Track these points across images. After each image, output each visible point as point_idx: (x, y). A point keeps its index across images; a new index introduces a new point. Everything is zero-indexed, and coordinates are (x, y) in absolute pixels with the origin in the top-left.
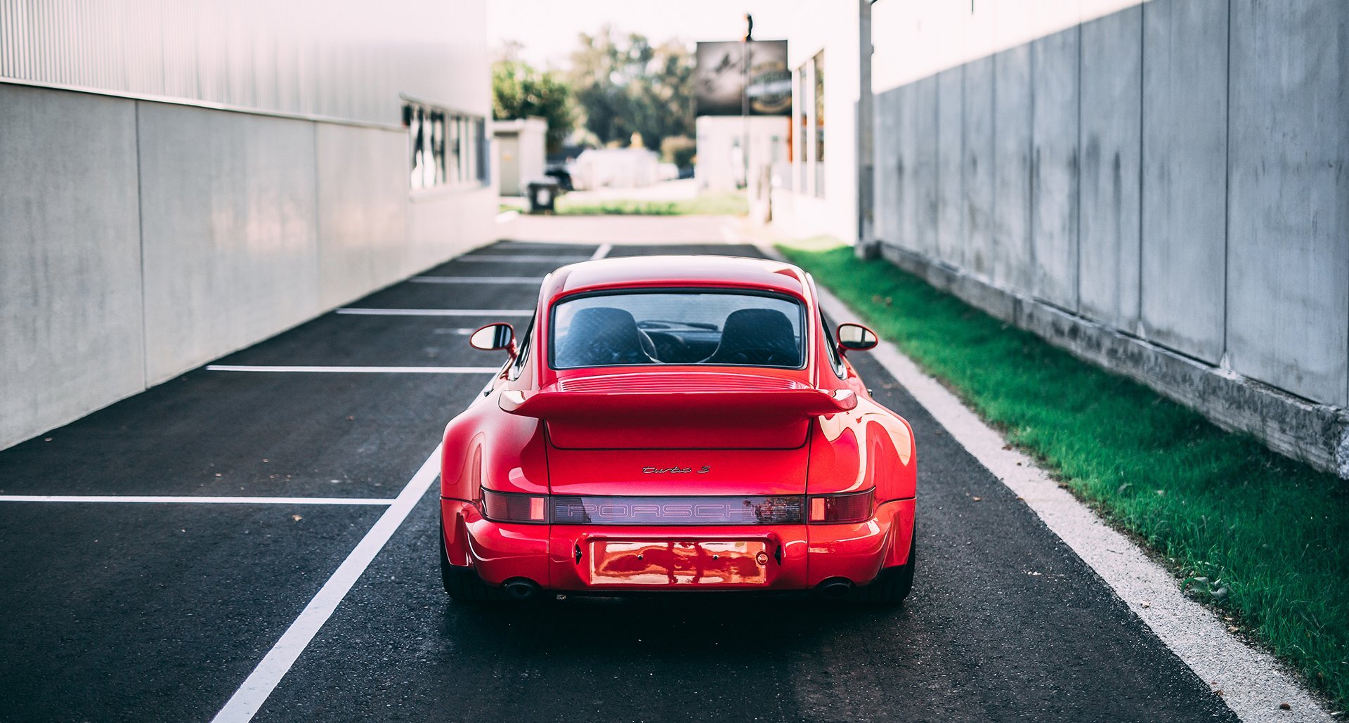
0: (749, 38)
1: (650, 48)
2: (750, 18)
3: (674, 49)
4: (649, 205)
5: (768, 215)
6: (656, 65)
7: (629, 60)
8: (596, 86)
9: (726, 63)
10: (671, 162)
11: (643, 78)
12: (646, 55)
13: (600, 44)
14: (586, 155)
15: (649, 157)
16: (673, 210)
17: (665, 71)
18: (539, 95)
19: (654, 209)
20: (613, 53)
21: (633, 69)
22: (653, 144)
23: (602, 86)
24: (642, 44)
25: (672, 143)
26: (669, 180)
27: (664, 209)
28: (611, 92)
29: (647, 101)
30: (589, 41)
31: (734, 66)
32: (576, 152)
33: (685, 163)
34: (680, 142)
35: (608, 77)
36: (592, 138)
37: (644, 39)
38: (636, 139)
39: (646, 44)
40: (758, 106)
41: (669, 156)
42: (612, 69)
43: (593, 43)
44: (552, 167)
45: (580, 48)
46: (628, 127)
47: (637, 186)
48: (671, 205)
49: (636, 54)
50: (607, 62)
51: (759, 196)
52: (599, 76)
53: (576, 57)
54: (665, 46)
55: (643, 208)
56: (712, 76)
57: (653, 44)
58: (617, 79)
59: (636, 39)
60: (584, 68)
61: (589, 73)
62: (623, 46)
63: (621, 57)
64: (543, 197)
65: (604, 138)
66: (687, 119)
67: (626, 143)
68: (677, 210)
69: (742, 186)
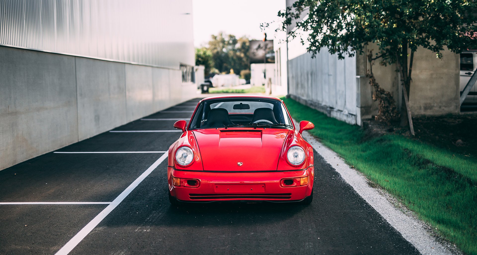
0: (266, 40)
1: (236, 40)
2: (266, 34)
3: (245, 39)
4: (236, 90)
5: (270, 92)
6: (238, 46)
7: (229, 44)
8: (218, 53)
9: (259, 47)
10: (243, 79)
11: (234, 50)
12: (235, 42)
13: (219, 39)
14: (216, 77)
15: (236, 77)
16: (243, 91)
17: (241, 47)
18: (202, 58)
19: (237, 91)
20: (223, 41)
21: (230, 47)
22: (237, 73)
23: (220, 53)
24: (233, 39)
25: (243, 72)
26: (243, 84)
27: (241, 91)
28: (223, 55)
29: (235, 58)
30: (215, 38)
31: (262, 48)
32: (213, 75)
33: (248, 78)
34: (246, 71)
35: (222, 50)
36: (217, 71)
37: (234, 37)
38: (232, 71)
39: (235, 38)
40: (269, 60)
41: (243, 77)
42: (223, 47)
43: (217, 38)
44: (207, 80)
45: (212, 40)
46: (229, 67)
47: (232, 86)
48: (243, 90)
49: (231, 42)
50: (221, 45)
51: (268, 87)
52: (219, 49)
53: (211, 43)
54: (241, 39)
55: (234, 91)
56: (255, 51)
57: (237, 38)
58: (224, 50)
59: (231, 37)
60: (213, 47)
61: (215, 48)
62: (227, 39)
63: (226, 43)
64: (205, 88)
65: (221, 71)
66: (249, 64)
67: (228, 72)
68: (244, 91)
69: (264, 85)
